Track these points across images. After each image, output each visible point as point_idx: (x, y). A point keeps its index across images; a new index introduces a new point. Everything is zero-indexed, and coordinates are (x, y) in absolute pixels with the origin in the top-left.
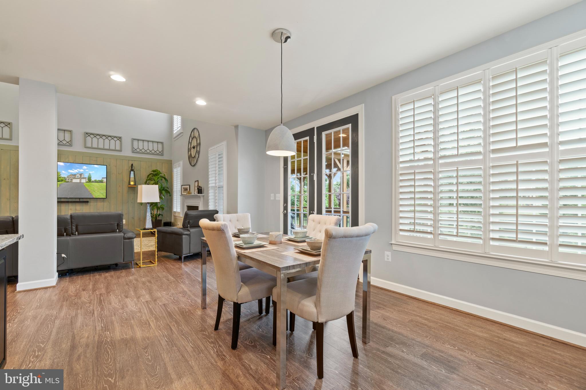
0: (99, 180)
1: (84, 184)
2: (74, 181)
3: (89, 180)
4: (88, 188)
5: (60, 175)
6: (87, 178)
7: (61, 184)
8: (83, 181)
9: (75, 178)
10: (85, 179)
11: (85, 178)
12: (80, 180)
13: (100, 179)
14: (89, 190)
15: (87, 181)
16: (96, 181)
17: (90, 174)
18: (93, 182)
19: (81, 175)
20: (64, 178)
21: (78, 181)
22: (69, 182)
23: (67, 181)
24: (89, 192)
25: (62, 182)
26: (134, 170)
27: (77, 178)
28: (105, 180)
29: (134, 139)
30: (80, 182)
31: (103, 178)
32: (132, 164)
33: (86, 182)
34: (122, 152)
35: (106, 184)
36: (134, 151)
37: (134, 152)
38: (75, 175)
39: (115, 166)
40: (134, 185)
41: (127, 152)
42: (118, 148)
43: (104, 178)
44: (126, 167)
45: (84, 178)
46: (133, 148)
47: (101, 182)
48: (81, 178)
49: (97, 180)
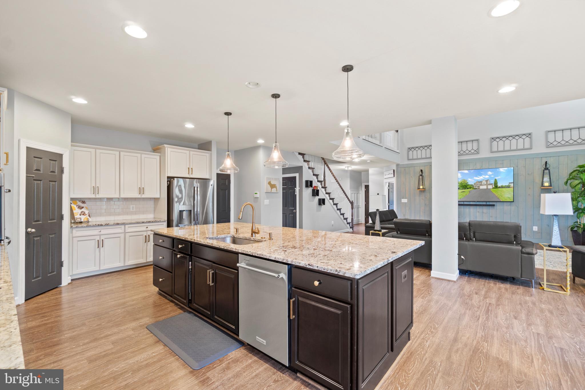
0: (506, 186)
1: (491, 190)
2: (481, 187)
3: (496, 187)
4: (495, 193)
5: (467, 183)
6: (493, 184)
7: (470, 191)
8: (490, 187)
9: (481, 185)
10: (491, 186)
11: (492, 184)
12: (487, 187)
13: (507, 184)
14: (496, 195)
15: (494, 186)
16: (502, 187)
17: (496, 180)
18: (499, 187)
19: (487, 181)
20: (472, 186)
21: (484, 187)
22: (476, 189)
23: (475, 188)
24: (496, 197)
25: (471, 189)
26: (549, 169)
27: (484, 185)
28: (512, 185)
29: (548, 132)
30: (487, 189)
31: (509, 183)
32: (546, 162)
33: (493, 188)
34: (532, 149)
35: (513, 189)
36: (549, 145)
37: (548, 147)
38: (481, 182)
39: (524, 167)
40: (549, 186)
41: (540, 148)
42: (527, 146)
43: (512, 183)
44: (539, 166)
45: (490, 184)
46: (547, 141)
47: (508, 187)
48: (487, 185)
49: (504, 185)
